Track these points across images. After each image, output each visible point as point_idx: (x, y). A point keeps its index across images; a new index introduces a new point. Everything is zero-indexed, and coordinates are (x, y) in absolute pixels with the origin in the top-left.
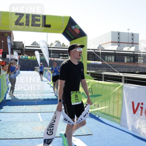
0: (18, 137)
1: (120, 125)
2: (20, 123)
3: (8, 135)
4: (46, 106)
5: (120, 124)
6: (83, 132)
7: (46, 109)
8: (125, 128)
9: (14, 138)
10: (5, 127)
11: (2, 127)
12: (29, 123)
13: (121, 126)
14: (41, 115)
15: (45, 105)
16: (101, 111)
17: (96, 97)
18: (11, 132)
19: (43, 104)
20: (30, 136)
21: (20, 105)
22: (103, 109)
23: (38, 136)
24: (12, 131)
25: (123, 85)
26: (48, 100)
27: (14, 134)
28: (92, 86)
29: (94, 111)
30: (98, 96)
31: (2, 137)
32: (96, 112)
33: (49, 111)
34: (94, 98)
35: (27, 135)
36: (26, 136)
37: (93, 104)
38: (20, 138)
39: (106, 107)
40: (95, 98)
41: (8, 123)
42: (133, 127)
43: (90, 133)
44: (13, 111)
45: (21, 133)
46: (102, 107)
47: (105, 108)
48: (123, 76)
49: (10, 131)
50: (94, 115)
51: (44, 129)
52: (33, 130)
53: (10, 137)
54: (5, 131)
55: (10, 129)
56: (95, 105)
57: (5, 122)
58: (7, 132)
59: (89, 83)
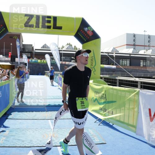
0: (27, 145)
1: (135, 134)
2: (29, 130)
3: (18, 143)
5: (135, 132)
6: (96, 141)
8: (141, 137)
9: (24, 146)
10: (14, 134)
11: (11, 134)
12: (39, 130)
13: (137, 134)
14: (52, 122)
16: (115, 118)
17: (110, 103)
18: (19, 140)
19: (54, 111)
20: (40, 144)
21: (29, 112)
22: (118, 116)
24: (21, 138)
25: (139, 91)
26: (59, 106)
27: (23, 141)
28: (105, 91)
29: (108, 119)
30: (112, 102)
31: (11, 145)
32: (110, 120)
34: (108, 104)
35: (36, 143)
36: (35, 145)
37: (107, 111)
38: (29, 146)
39: (121, 114)
40: (110, 104)
41: (18, 130)
42: (150, 136)
43: (104, 142)
44: (22, 118)
45: (31, 141)
46: (116, 114)
47: (120, 116)
48: (139, 81)
49: (19, 138)
50: (108, 122)
51: (54, 137)
52: (43, 137)
53: (19, 145)
54: (13, 139)
55: (19, 136)
56: (109, 112)
57: (13, 129)
58: (16, 139)
59: (102, 88)
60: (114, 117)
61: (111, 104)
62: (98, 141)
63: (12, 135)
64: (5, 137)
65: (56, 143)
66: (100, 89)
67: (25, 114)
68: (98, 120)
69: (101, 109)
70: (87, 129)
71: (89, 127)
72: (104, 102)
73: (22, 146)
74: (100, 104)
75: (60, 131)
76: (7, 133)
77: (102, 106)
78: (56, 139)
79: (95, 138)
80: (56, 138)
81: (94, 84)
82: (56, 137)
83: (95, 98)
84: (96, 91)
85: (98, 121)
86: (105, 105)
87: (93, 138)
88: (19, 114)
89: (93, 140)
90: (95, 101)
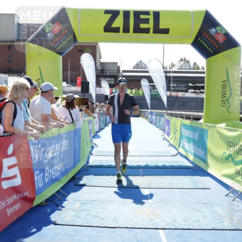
0: (110, 224)
2: (112, 203)
3: (94, 221)
6: (226, 224)
7: (159, 183)
9: (103, 226)
10: (88, 208)
11: (83, 208)
12: (130, 205)
15: (158, 176)
18: (97, 217)
19: (155, 175)
20: (129, 224)
23: (144, 225)
24: (99, 215)
26: (164, 167)
27: (103, 219)
31: (84, 223)
33: (165, 186)
35: (124, 222)
36: (123, 224)
38: (112, 226)
41: (94, 202)
44: (101, 184)
45: (115, 219)
49: (97, 215)
51: (154, 215)
52: (136, 215)
53: (95, 223)
54: (87, 215)
55: (97, 212)
57: (87, 200)
58: (91, 216)
62: (229, 225)
63: (85, 209)
64: (75, 211)
65: (157, 224)
66: (235, 137)
67: (105, 179)
68: (231, 192)
69: (238, 173)
70: (210, 205)
71: (215, 203)
74: (236, 163)
75: (165, 206)
76: (78, 206)
78: (157, 218)
79: (224, 220)
81: (225, 129)
82: (158, 215)
85: (231, 194)
87: (221, 219)
88: (97, 179)
89: (220, 223)
90: (228, 159)
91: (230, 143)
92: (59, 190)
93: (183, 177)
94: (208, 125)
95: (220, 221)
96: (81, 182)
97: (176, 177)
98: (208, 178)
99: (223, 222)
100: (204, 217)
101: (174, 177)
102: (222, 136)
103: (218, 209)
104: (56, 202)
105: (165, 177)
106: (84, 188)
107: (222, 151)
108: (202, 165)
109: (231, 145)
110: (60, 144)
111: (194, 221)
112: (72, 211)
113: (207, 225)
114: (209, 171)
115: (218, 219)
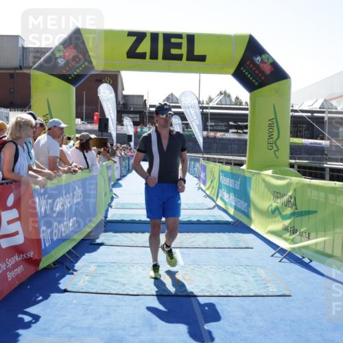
0: (132, 291)
2: (136, 266)
3: (113, 287)
4: (193, 235)
6: (271, 290)
7: (193, 242)
9: (124, 293)
10: (105, 272)
11: (100, 272)
14: (182, 253)
15: (191, 234)
16: (314, 246)
17: (305, 215)
18: (117, 282)
19: (188, 232)
21: (137, 232)
22: (320, 243)
24: (120, 280)
26: (199, 223)
27: (123, 285)
28: (295, 190)
29: (299, 248)
30: (309, 213)
31: (101, 290)
32: (304, 251)
33: (200, 245)
34: (299, 218)
35: (150, 288)
36: (147, 291)
37: (298, 233)
38: (135, 293)
39: (326, 238)
40: (303, 217)
41: (112, 265)
43: (287, 293)
44: (121, 243)
45: (139, 285)
46: (317, 238)
47: (325, 241)
49: (116, 280)
50: (301, 257)
51: (186, 280)
53: (115, 290)
54: (105, 280)
55: (116, 276)
56: (301, 235)
57: (105, 263)
58: (110, 281)
59: (289, 185)
60: (312, 244)
61: (307, 216)
62: (275, 290)
63: (102, 274)
64: (90, 276)
66: (283, 186)
67: (127, 237)
68: (278, 252)
69: (286, 229)
70: (253, 267)
71: (258, 265)
72: (293, 214)
73: (121, 293)
74: (284, 218)
75: (199, 270)
76: (93, 270)
77: (287, 222)
79: (269, 285)
80: (190, 282)
81: (271, 176)
82: (190, 280)
83: (275, 205)
84: (277, 191)
85: (277, 255)
86: (294, 220)
87: (265, 284)
88: (117, 236)
89: (264, 288)
90: (275, 212)
91: (277, 193)
92: (70, 250)
93: (221, 234)
94: (251, 172)
95: (264, 286)
96: (98, 241)
97: (214, 234)
98: (251, 236)
99: (268, 287)
100: (246, 281)
101: (211, 234)
102: (268, 185)
103: (262, 273)
104: (66, 264)
105: (200, 234)
106: (101, 247)
107: (268, 203)
108: (244, 220)
109: (279, 195)
110: (71, 194)
111: (233, 287)
112: (86, 276)
113: (249, 291)
114: (252, 227)
115: (262, 284)
